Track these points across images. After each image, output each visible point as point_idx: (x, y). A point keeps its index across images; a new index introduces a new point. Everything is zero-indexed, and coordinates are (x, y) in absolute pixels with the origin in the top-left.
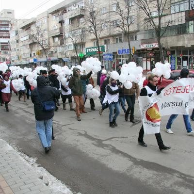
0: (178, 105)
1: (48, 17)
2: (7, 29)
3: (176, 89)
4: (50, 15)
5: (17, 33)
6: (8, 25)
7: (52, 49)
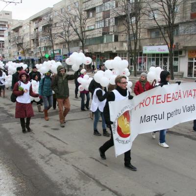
0: (160, 118)
1: (30, 23)
2: (4, 29)
3: (155, 98)
4: (32, 22)
5: (9, 34)
6: (5, 25)
7: (32, 50)
